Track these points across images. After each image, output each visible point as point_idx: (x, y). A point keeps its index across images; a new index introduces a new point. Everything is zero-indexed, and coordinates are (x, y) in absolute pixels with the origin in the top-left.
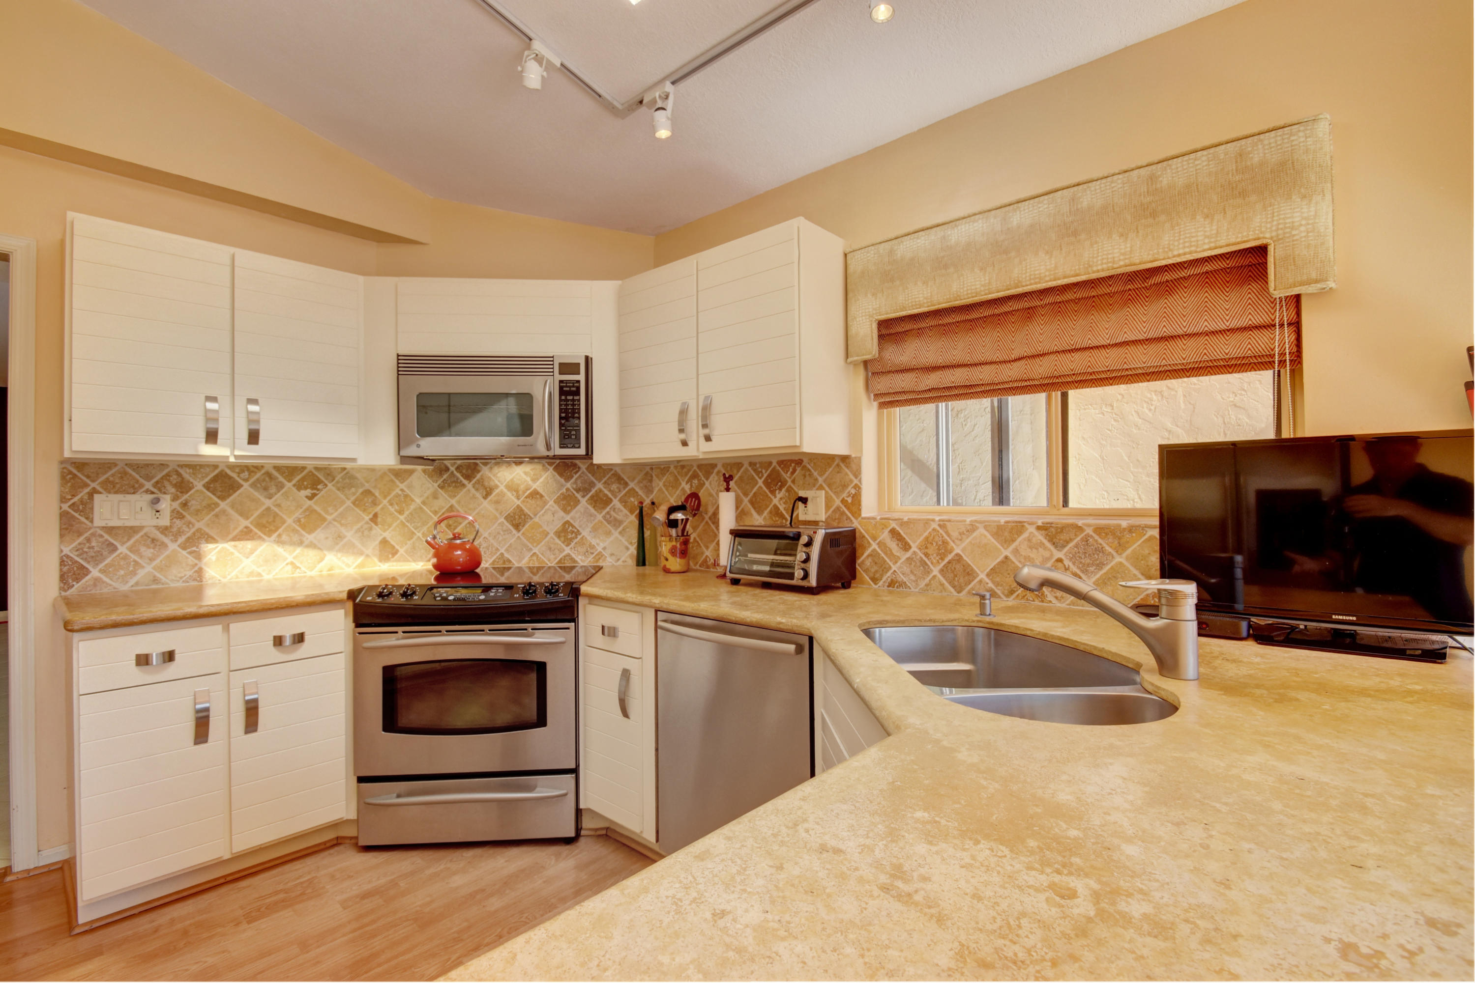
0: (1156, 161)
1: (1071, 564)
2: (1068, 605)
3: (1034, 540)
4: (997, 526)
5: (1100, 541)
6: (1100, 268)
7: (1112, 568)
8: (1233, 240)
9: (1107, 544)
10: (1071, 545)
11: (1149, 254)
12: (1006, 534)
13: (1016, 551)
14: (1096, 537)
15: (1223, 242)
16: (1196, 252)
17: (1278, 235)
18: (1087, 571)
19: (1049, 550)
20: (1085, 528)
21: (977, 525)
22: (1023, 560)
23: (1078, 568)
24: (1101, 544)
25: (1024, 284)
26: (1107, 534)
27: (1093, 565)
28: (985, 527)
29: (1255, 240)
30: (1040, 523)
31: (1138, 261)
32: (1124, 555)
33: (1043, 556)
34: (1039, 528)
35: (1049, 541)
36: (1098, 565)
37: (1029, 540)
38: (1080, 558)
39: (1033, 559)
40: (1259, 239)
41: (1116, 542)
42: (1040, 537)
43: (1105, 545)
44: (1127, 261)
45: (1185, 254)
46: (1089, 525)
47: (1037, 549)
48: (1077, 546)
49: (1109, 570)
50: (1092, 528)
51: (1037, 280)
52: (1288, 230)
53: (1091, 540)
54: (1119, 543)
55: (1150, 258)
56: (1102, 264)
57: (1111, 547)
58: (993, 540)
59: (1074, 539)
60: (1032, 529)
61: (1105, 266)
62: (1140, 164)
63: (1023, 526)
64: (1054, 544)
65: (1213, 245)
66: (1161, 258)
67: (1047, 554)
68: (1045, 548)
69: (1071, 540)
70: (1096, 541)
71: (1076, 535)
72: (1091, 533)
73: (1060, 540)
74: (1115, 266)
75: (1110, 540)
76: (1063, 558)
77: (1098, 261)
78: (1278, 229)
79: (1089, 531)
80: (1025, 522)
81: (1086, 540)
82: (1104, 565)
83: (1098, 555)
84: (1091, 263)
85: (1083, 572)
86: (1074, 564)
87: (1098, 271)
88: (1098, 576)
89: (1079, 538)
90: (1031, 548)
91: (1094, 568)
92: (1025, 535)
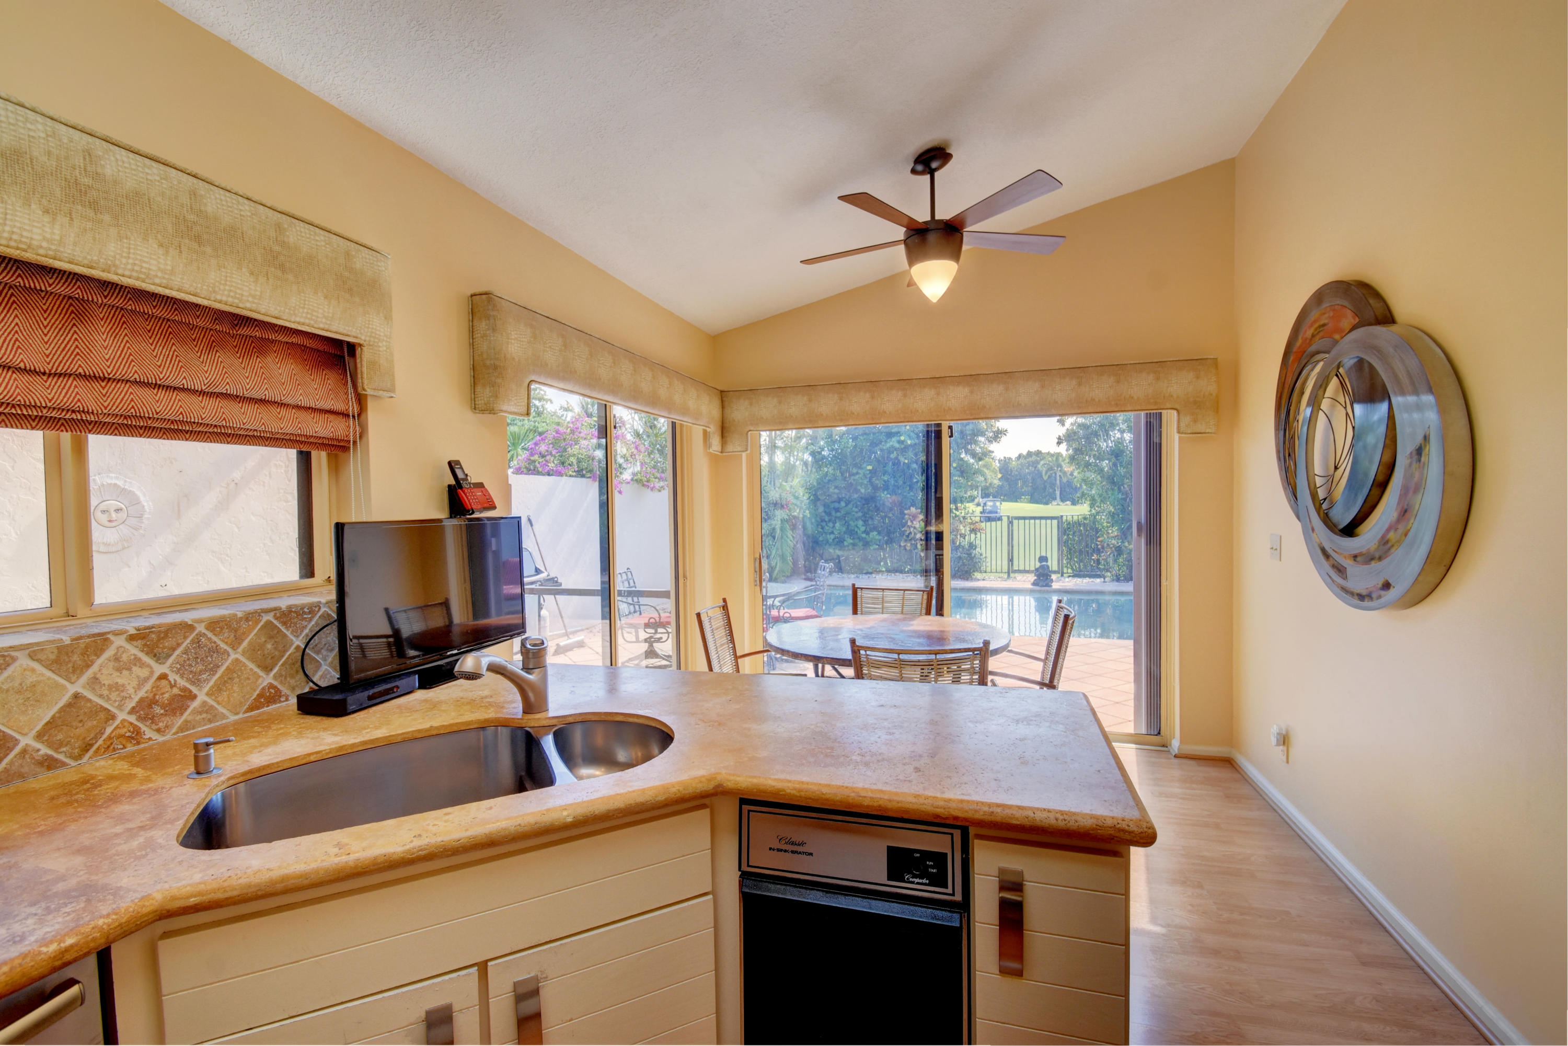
1: (177, 678)
2: (174, 734)
3: (125, 657)
4: (58, 648)
5: (214, 638)
6: (224, 299)
7: (228, 668)
8: (341, 330)
9: (223, 641)
10: (178, 652)
12: (75, 658)
13: (95, 682)
14: (210, 635)
15: (334, 328)
16: (313, 327)
17: (370, 341)
18: (199, 680)
19: (149, 666)
20: (196, 625)
21: (14, 654)
22: (106, 692)
23: (188, 680)
24: (215, 642)
25: (120, 271)
26: (222, 628)
27: (206, 670)
28: (32, 656)
29: (354, 337)
30: (132, 630)
31: (263, 311)
32: (240, 649)
33: (138, 677)
34: (131, 638)
35: (147, 654)
36: (211, 670)
37: (117, 659)
38: (190, 665)
39: (123, 685)
40: (356, 337)
41: (232, 636)
42: (133, 650)
43: (219, 642)
44: (254, 305)
45: (303, 324)
46: (200, 621)
47: (129, 669)
48: (186, 652)
49: (224, 672)
50: (203, 624)
51: (143, 276)
52: (376, 340)
53: (203, 640)
54: (235, 636)
55: (275, 313)
56: (229, 296)
57: (226, 643)
58: (49, 674)
59: (183, 642)
60: (119, 641)
61: (230, 300)
63: (107, 639)
64: (155, 655)
65: (326, 327)
66: (285, 318)
67: (144, 673)
68: (142, 665)
69: (179, 645)
70: (210, 639)
71: (185, 638)
72: (204, 631)
73: (164, 648)
74: (241, 305)
75: (226, 635)
76: (167, 671)
78: (371, 336)
79: (201, 628)
80: (109, 633)
81: (197, 641)
82: (218, 667)
83: (212, 657)
84: (217, 289)
85: (193, 683)
86: (182, 677)
87: (220, 302)
88: (212, 683)
89: (188, 641)
90: (119, 670)
91: (208, 674)
92: (109, 653)
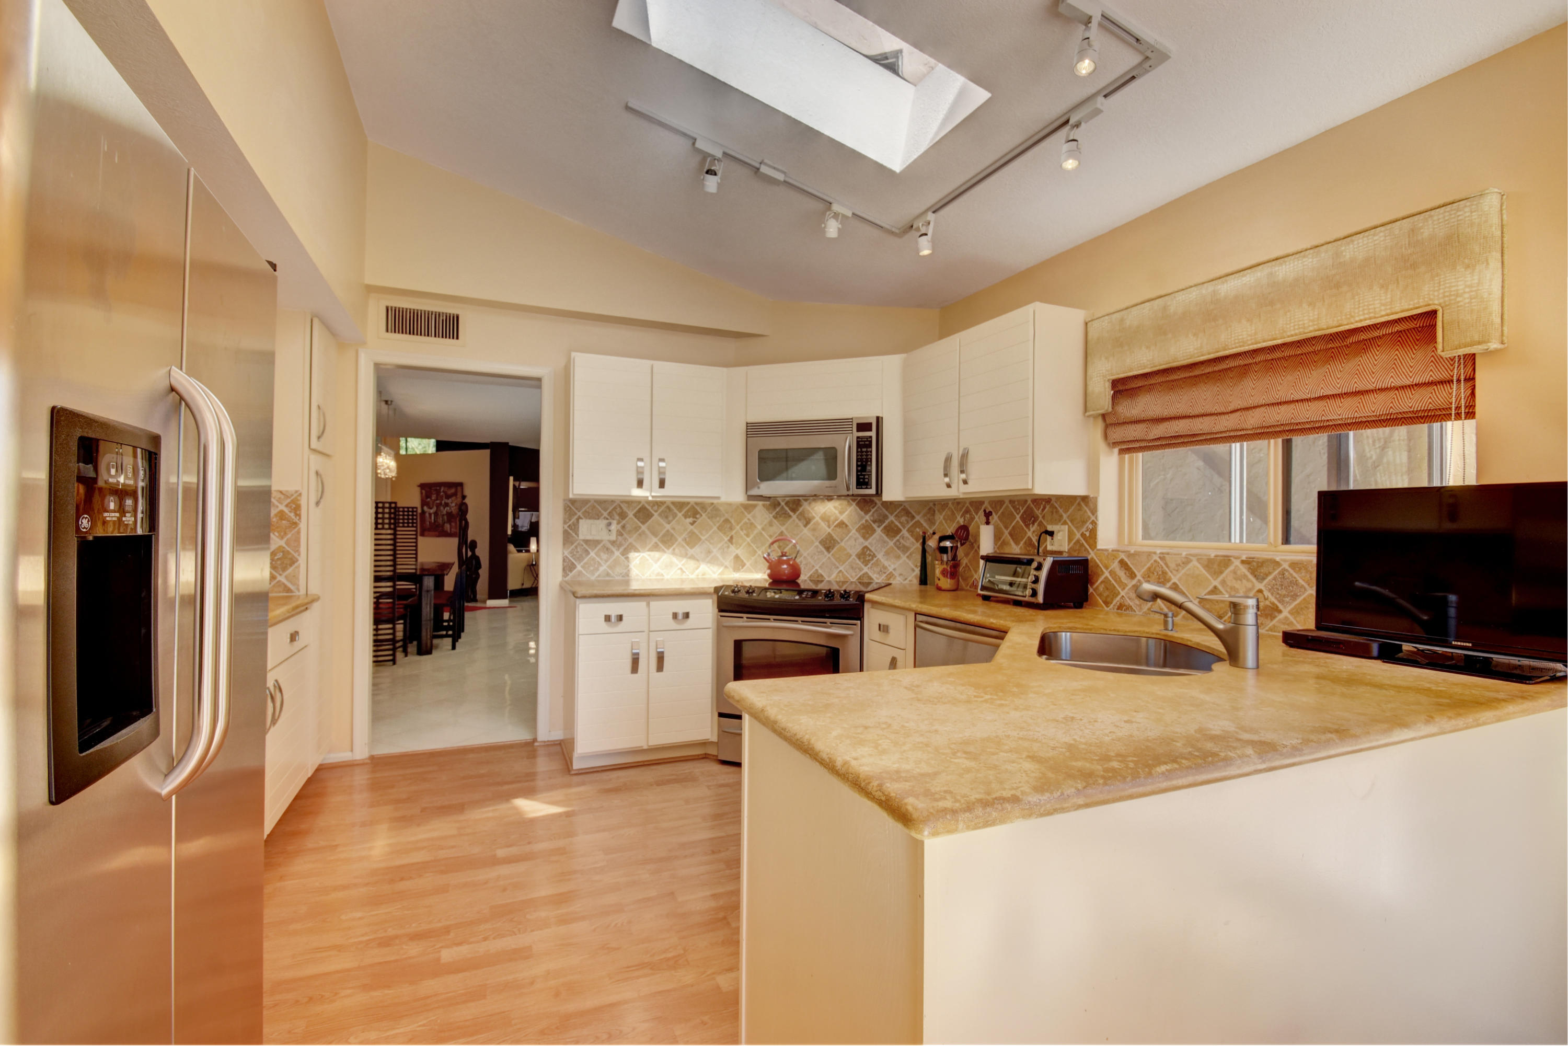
0: (1342, 237)
1: (1270, 595)
2: (1267, 631)
3: (1239, 573)
4: (1208, 559)
5: (1294, 574)
6: (1293, 333)
7: (1304, 599)
8: (1406, 307)
9: (1301, 578)
10: (1270, 578)
11: (1333, 321)
12: (1215, 566)
13: (1223, 582)
14: (1292, 571)
15: (1397, 309)
16: (1375, 318)
17: (1445, 302)
18: (1283, 601)
19: (1252, 582)
20: (1281, 562)
21: (1191, 558)
22: (1229, 590)
23: (1276, 598)
24: (1295, 578)
25: (1230, 347)
26: (1300, 569)
27: (1288, 596)
28: (1198, 560)
29: (1426, 306)
30: (1244, 558)
31: (1325, 327)
33: (1246, 587)
34: (1243, 562)
35: (1251, 573)
36: (1292, 596)
37: (1235, 572)
38: (1278, 589)
39: (1238, 589)
40: (1429, 305)
41: (1308, 576)
42: (1243, 570)
43: (1298, 578)
44: (1315, 327)
45: (1365, 320)
46: (1285, 561)
47: (1241, 580)
48: (1275, 579)
49: (1301, 602)
50: (1287, 563)
51: (1241, 344)
52: (1453, 297)
53: (1287, 574)
54: (1310, 577)
55: (1335, 323)
56: (1294, 329)
57: (1304, 580)
58: (1204, 572)
59: (1272, 572)
60: (1237, 563)
61: (1297, 331)
62: (1328, 240)
63: (1230, 560)
64: (1255, 576)
65: (1388, 311)
66: (1345, 323)
67: (1249, 585)
68: (1248, 580)
69: (1270, 573)
70: (1291, 575)
71: (1274, 570)
72: (1287, 567)
73: (1261, 573)
74: (1306, 331)
75: (1303, 574)
76: (1263, 588)
77: (1290, 327)
78: (1444, 297)
79: (1286, 566)
80: (1231, 556)
81: (1282, 573)
82: (1297, 596)
83: (1292, 587)
84: (1285, 329)
85: (1279, 602)
86: (1272, 594)
87: (1292, 336)
88: (1292, 606)
89: (1277, 572)
90: (1236, 579)
91: (1289, 598)
92: (1231, 568)
